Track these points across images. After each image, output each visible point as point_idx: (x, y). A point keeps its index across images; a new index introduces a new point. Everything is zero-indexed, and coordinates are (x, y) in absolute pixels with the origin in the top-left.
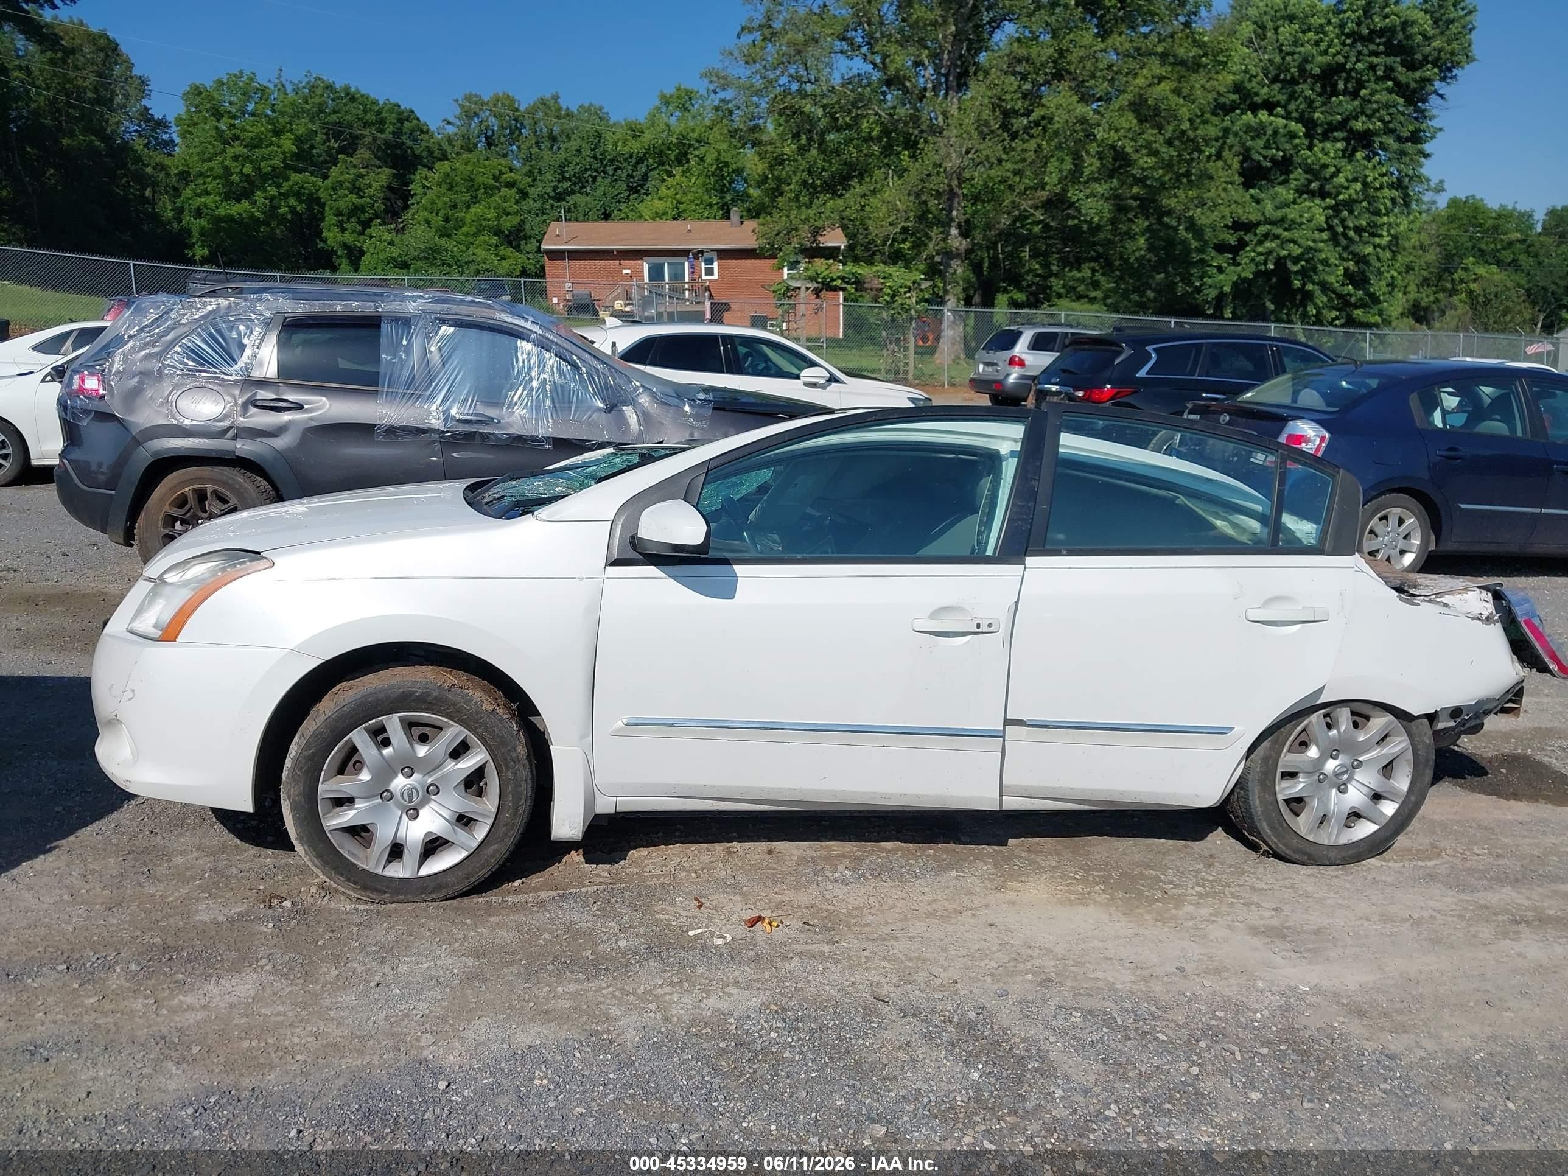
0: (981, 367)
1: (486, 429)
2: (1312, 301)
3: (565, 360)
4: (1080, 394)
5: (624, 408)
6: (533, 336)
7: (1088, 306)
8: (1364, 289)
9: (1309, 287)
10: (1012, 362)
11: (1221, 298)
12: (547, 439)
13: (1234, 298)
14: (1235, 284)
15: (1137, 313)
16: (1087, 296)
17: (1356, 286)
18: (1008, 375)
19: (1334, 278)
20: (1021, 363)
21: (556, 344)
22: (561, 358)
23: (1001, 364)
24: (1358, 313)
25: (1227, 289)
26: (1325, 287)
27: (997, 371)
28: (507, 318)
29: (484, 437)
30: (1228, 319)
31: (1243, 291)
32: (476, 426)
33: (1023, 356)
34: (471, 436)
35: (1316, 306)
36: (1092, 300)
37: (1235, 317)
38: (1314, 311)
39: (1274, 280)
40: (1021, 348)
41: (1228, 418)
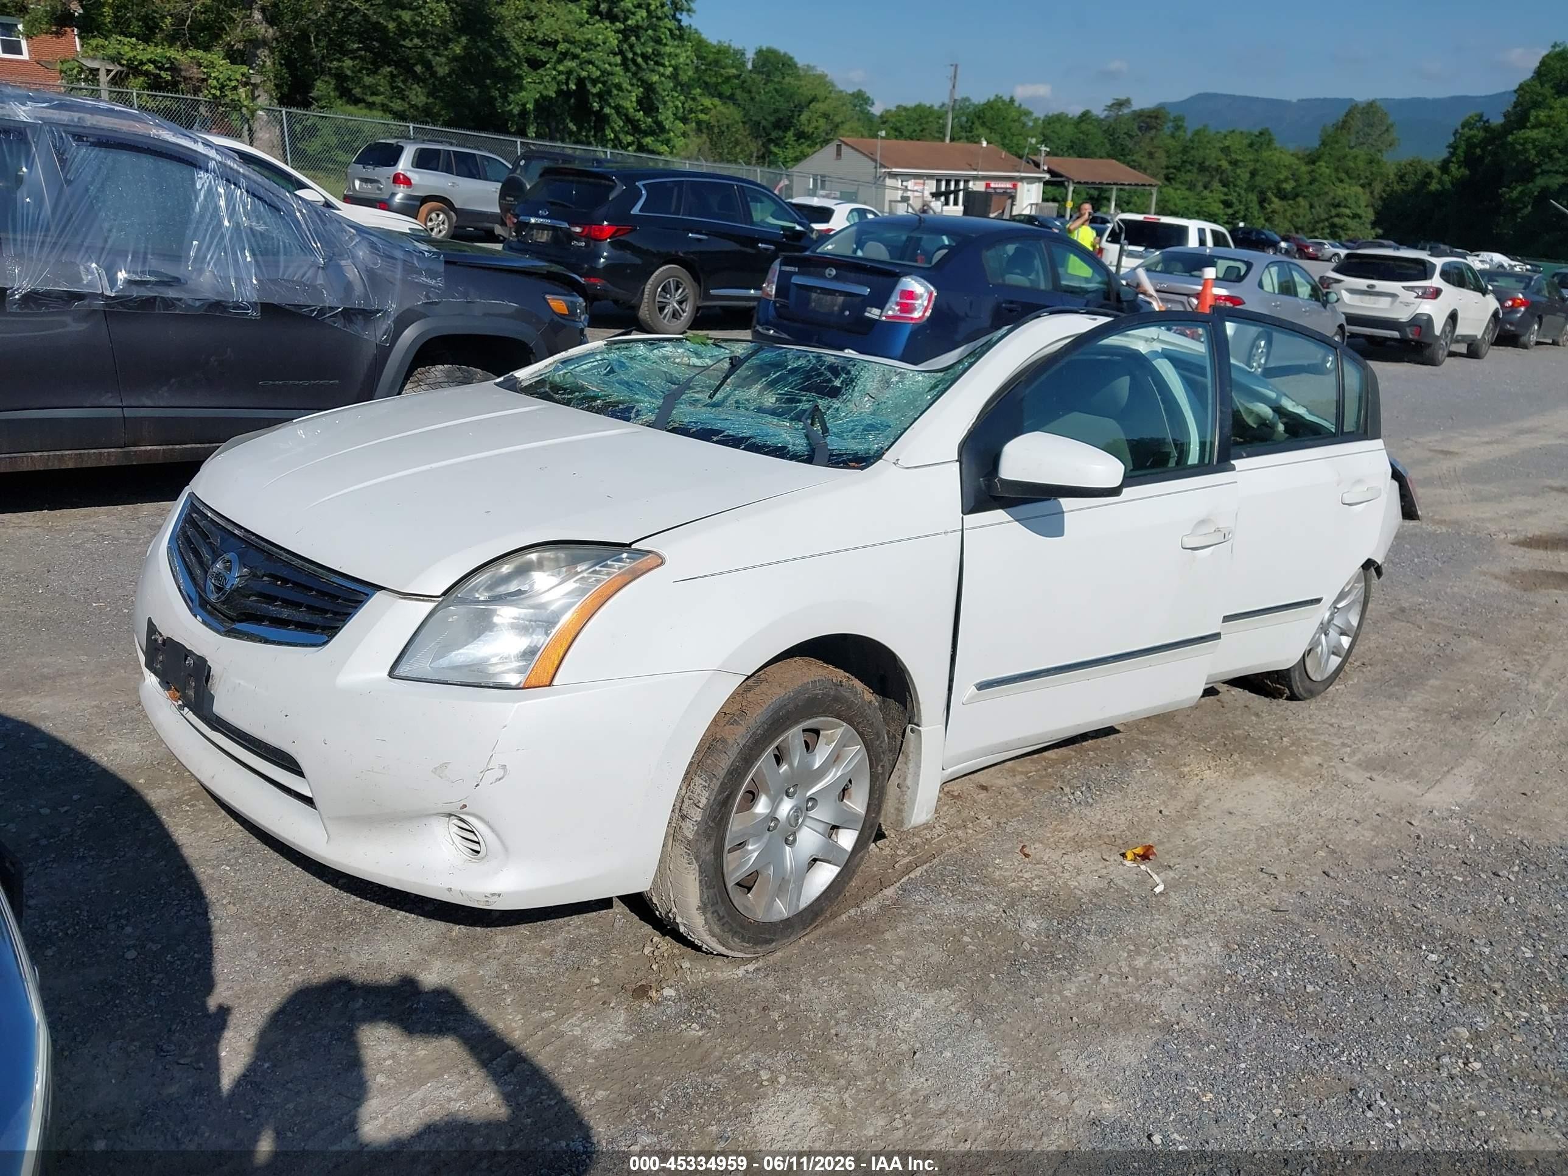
0: (357, 183)
1: (171, 293)
2: (609, 124)
3: (260, 199)
4: (578, 230)
5: (343, 263)
6: (212, 165)
7: (365, 111)
8: (652, 117)
9: (607, 110)
10: (397, 179)
11: (524, 113)
12: (254, 305)
13: (536, 118)
14: (536, 101)
15: (427, 123)
16: (364, 101)
17: (647, 113)
18: (394, 194)
19: (630, 103)
20: (407, 182)
21: (244, 176)
22: (254, 195)
23: (383, 181)
24: (648, 140)
25: (530, 106)
26: (618, 109)
27: (380, 189)
28: (168, 136)
29: (169, 303)
30: (532, 138)
31: (544, 106)
32: (156, 288)
33: (409, 174)
34: (149, 303)
35: (613, 130)
36: (371, 106)
37: (539, 136)
38: (612, 135)
39: (572, 101)
40: (404, 165)
41: (834, 272)
